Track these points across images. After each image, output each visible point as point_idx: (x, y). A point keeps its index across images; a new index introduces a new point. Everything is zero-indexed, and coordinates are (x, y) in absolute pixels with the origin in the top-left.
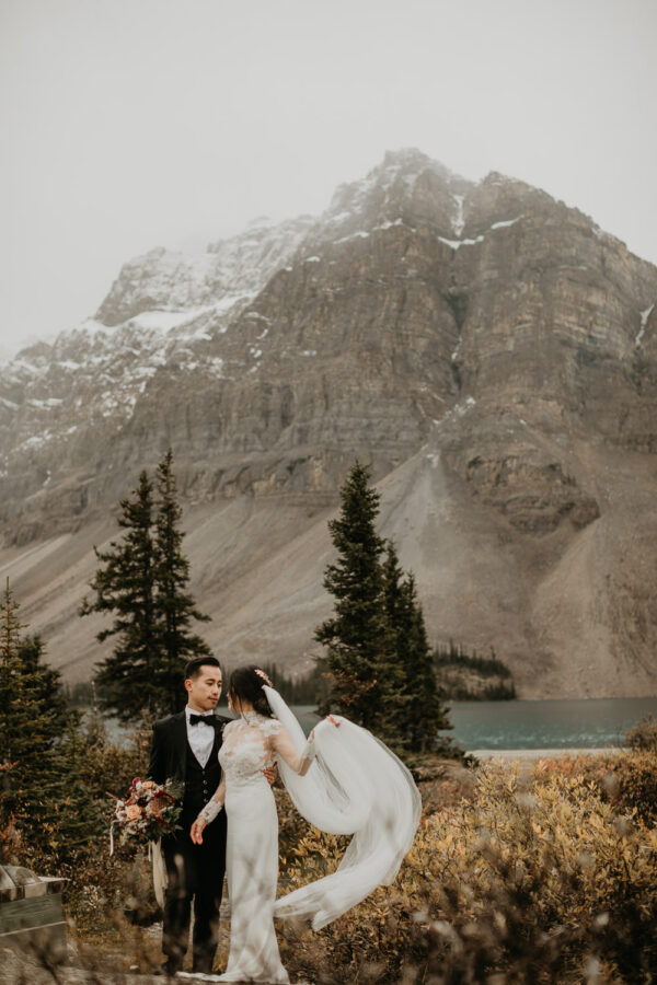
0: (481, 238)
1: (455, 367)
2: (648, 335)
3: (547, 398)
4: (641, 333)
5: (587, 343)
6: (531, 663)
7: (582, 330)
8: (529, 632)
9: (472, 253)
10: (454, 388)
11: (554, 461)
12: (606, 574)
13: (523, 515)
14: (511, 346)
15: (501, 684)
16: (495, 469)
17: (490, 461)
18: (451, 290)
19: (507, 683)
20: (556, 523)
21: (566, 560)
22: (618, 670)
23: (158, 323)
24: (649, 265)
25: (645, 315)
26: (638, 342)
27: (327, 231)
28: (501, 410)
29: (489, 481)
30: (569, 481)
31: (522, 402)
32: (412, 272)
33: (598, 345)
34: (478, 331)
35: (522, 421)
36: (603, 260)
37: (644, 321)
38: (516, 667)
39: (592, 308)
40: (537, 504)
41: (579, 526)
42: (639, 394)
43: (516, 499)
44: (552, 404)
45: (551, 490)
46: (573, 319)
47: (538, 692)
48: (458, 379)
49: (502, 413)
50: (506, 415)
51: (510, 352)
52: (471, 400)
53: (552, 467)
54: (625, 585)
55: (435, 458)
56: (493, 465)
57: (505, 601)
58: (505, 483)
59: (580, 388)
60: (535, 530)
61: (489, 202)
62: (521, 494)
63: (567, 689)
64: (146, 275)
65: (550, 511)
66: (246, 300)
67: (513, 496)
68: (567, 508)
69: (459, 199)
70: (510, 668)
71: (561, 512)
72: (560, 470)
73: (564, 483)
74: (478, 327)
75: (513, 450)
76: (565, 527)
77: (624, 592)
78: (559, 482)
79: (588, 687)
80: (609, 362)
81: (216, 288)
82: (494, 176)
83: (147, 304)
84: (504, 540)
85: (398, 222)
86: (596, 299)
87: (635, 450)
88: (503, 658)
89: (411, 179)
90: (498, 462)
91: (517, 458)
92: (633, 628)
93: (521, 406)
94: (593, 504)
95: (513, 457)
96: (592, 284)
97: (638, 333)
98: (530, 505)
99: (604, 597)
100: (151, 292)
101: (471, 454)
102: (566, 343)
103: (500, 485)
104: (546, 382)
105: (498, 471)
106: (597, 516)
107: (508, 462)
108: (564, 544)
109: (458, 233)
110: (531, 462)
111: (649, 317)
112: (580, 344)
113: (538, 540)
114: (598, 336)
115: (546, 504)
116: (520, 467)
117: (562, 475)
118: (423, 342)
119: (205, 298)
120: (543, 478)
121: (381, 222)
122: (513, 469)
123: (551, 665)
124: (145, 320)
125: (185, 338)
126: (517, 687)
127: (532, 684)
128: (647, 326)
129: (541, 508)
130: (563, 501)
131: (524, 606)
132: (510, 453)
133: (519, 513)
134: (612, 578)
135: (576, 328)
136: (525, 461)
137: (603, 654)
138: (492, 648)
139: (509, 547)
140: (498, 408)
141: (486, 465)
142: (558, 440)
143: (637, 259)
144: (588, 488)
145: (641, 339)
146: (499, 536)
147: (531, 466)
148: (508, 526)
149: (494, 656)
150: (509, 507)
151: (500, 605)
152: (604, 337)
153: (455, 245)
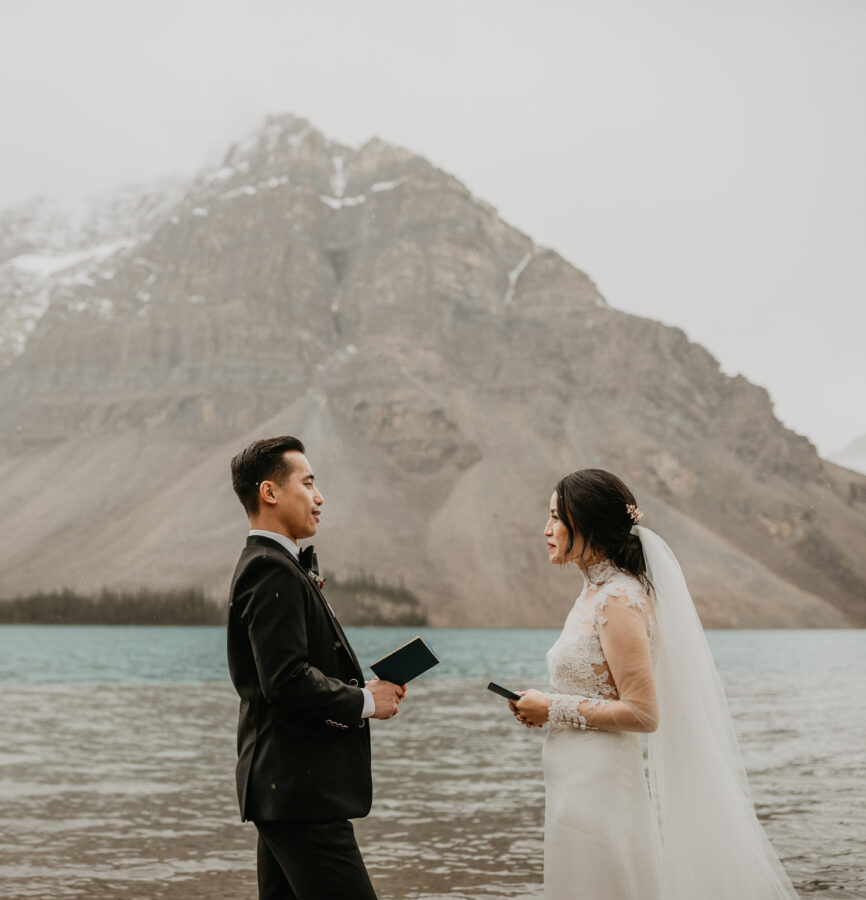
0: (361, 199)
1: (336, 317)
2: (518, 295)
3: (427, 348)
4: (510, 293)
5: (464, 300)
7: (460, 288)
8: (427, 564)
9: (354, 212)
10: (335, 336)
11: (438, 407)
13: (409, 456)
14: (391, 299)
15: (412, 611)
16: (381, 412)
17: (376, 405)
18: (332, 246)
19: (418, 610)
20: (440, 464)
21: (453, 498)
23: (39, 266)
24: (517, 231)
25: (513, 276)
26: (508, 301)
27: (213, 185)
29: (375, 424)
30: (452, 426)
31: (403, 352)
32: (297, 227)
33: (473, 302)
34: (358, 285)
35: (404, 370)
36: (479, 223)
37: (513, 284)
39: (468, 267)
40: (422, 446)
41: (462, 467)
43: (401, 441)
44: (431, 354)
45: (435, 433)
46: (452, 276)
48: (339, 328)
49: (385, 361)
50: (388, 363)
51: (390, 305)
52: (351, 349)
53: (437, 414)
54: (512, 524)
55: (322, 402)
56: (379, 408)
57: (401, 534)
58: (390, 425)
59: (456, 341)
60: (421, 470)
61: (369, 165)
62: (407, 436)
64: (25, 221)
65: (435, 453)
66: (124, 249)
67: (398, 438)
68: (450, 451)
69: (338, 162)
71: (445, 454)
72: (444, 416)
73: (447, 427)
74: (358, 281)
75: (398, 395)
76: (449, 469)
77: (512, 530)
78: (442, 426)
80: (482, 317)
81: (93, 237)
82: (376, 140)
83: (26, 248)
84: (392, 478)
85: (285, 180)
86: (473, 258)
87: (507, 399)
89: (295, 140)
90: (384, 406)
91: (403, 402)
92: (525, 563)
93: (402, 356)
94: (475, 448)
95: (398, 403)
96: (469, 244)
97: (508, 294)
98: (415, 447)
99: (493, 533)
100: (30, 236)
101: (357, 398)
102: (444, 298)
103: (386, 428)
104: (425, 334)
105: (383, 415)
106: (479, 458)
107: (394, 406)
108: (449, 484)
109: (339, 193)
110: (416, 407)
111: (518, 279)
112: (457, 300)
113: (424, 480)
114: (473, 294)
115: (430, 446)
116: (405, 411)
117: (446, 420)
118: (307, 294)
119: (83, 245)
120: (428, 423)
121: (266, 179)
122: (399, 413)
123: (452, 596)
124: (25, 263)
125: (67, 281)
128: (517, 287)
129: (427, 449)
130: (446, 444)
131: (418, 540)
132: (395, 398)
133: (406, 454)
134: (499, 517)
135: (454, 285)
136: (410, 406)
137: (500, 587)
139: (398, 485)
140: (380, 356)
141: (372, 408)
143: (506, 225)
144: (469, 434)
145: (514, 298)
146: (388, 475)
147: (417, 411)
148: (395, 466)
149: (403, 585)
150: (395, 448)
151: (396, 538)
152: (478, 294)
153: (336, 204)
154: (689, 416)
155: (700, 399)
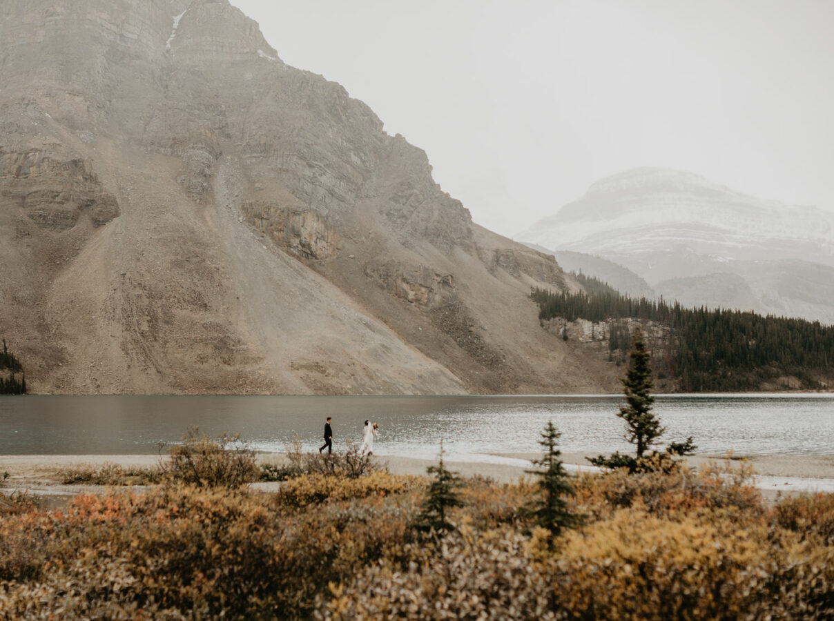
2: (178, 39)
3: (74, 93)
4: (173, 36)
5: (118, 42)
6: (44, 358)
7: (114, 28)
8: (43, 327)
11: (77, 157)
12: (122, 273)
13: (43, 209)
14: (40, 37)
15: (12, 377)
16: (16, 160)
17: (12, 152)
19: (18, 376)
20: (75, 219)
21: (82, 257)
22: (129, 367)
25: (179, 17)
26: (168, 46)
28: (26, 102)
29: (9, 172)
30: (91, 178)
31: (48, 95)
33: (129, 45)
34: (8, 18)
35: (47, 115)
37: (175, 26)
38: (27, 361)
39: (125, 7)
40: (57, 199)
41: (98, 223)
42: (166, 97)
43: (36, 192)
44: (78, 99)
45: (72, 185)
46: (105, 16)
47: (49, 387)
49: (28, 105)
50: (31, 107)
51: (40, 43)
53: (75, 163)
54: (139, 284)
56: (15, 156)
57: (20, 294)
58: (26, 175)
59: (108, 86)
60: (54, 224)
62: (41, 188)
63: (78, 385)
65: (70, 206)
67: (34, 189)
68: (88, 204)
70: (21, 362)
71: (80, 208)
72: (83, 166)
73: (86, 179)
74: (8, 14)
75: (35, 143)
76: (84, 223)
77: (139, 291)
78: (81, 178)
79: (98, 383)
80: (137, 62)
84: (22, 233)
87: (158, 151)
88: (14, 351)
90: (20, 154)
91: (41, 151)
92: (145, 327)
93: (48, 99)
94: (113, 202)
95: (36, 150)
97: (169, 37)
98: (50, 199)
99: (119, 294)
102: (97, 39)
103: (21, 179)
104: (74, 77)
105: (19, 163)
106: (117, 215)
107: (30, 154)
108: (83, 239)
110: (53, 156)
111: (181, 22)
112: (111, 41)
113: (55, 236)
114: (130, 36)
115: (67, 200)
116: (42, 160)
117: (84, 171)
120: (65, 173)
122: (35, 162)
123: (62, 360)
126: (27, 381)
127: (43, 379)
128: (177, 31)
129: (61, 203)
130: (85, 198)
131: (38, 300)
132: (33, 147)
133: (38, 207)
134: (128, 275)
135: (108, 26)
136: (47, 155)
137: (115, 352)
138: (4, 341)
139: (26, 240)
140: (23, 99)
141: (8, 155)
142: (82, 136)
144: (109, 186)
145: (171, 43)
146: (17, 229)
147: (53, 161)
148: (27, 219)
149: (5, 348)
150: (28, 200)
151: (14, 298)
152: (135, 37)
154: (341, 177)
155: (355, 159)
